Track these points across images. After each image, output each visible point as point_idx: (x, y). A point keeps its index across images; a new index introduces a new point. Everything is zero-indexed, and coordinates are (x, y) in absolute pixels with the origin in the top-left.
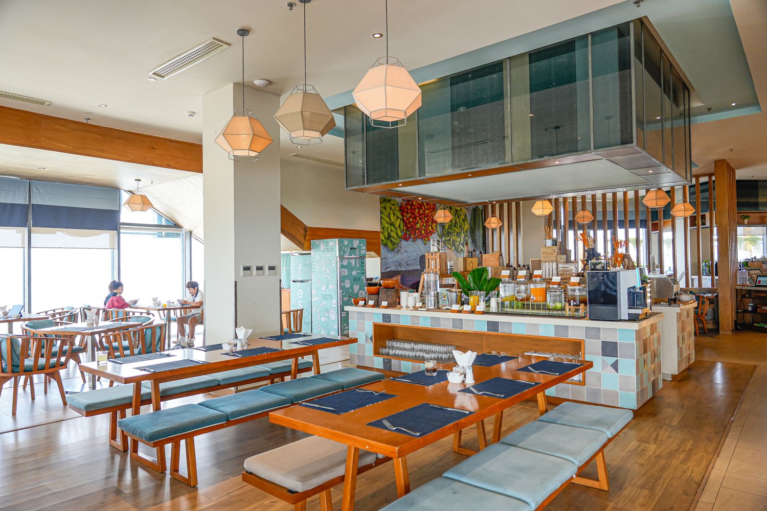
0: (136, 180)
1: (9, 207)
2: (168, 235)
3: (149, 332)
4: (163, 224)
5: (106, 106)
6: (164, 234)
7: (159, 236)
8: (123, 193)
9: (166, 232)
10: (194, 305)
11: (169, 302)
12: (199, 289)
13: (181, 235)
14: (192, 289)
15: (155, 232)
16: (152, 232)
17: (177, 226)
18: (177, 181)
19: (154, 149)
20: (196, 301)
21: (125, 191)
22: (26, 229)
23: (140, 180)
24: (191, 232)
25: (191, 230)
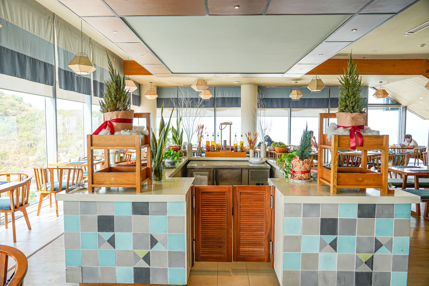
0: (380, 82)
1: (321, 100)
2: (392, 109)
3: (397, 158)
4: (390, 103)
5: (376, 50)
6: (390, 108)
7: (387, 110)
8: (370, 89)
9: (391, 107)
10: (409, 147)
11: (395, 145)
12: (412, 139)
13: (400, 109)
14: (408, 139)
15: (384, 108)
16: (383, 108)
17: (398, 104)
18: (404, 80)
19: (394, 66)
20: (410, 145)
21: (371, 87)
22: (328, 109)
23: (382, 82)
24: (406, 107)
25: (406, 105)
